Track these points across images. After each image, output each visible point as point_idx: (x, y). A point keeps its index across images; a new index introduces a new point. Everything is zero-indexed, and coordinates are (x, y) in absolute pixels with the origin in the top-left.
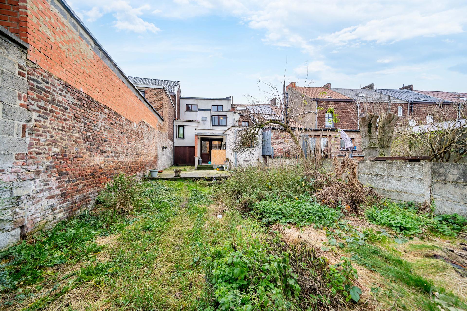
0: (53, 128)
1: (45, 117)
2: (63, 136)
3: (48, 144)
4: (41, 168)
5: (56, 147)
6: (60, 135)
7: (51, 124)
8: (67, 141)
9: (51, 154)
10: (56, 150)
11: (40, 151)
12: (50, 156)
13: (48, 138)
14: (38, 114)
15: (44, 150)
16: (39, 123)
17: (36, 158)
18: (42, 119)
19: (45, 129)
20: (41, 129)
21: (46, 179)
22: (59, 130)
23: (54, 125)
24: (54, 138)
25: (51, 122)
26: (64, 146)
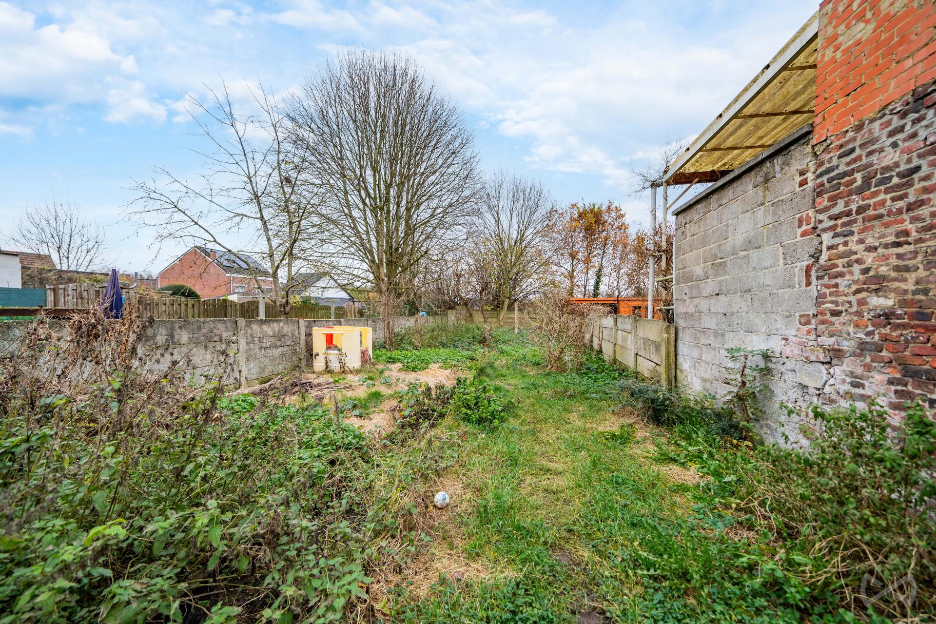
0: (871, 249)
1: (845, 233)
2: (903, 260)
3: (858, 291)
4: (847, 345)
5: (881, 293)
6: (894, 261)
7: (861, 241)
8: (921, 270)
9: (865, 314)
10: (880, 302)
11: (840, 308)
12: (866, 318)
13: (857, 275)
14: (831, 234)
15: (847, 305)
16: (835, 251)
17: (833, 324)
18: (840, 240)
19: (847, 260)
20: (840, 262)
21: (859, 371)
22: (886, 246)
23: (870, 241)
24: (871, 273)
25: (862, 236)
26: (914, 288)
